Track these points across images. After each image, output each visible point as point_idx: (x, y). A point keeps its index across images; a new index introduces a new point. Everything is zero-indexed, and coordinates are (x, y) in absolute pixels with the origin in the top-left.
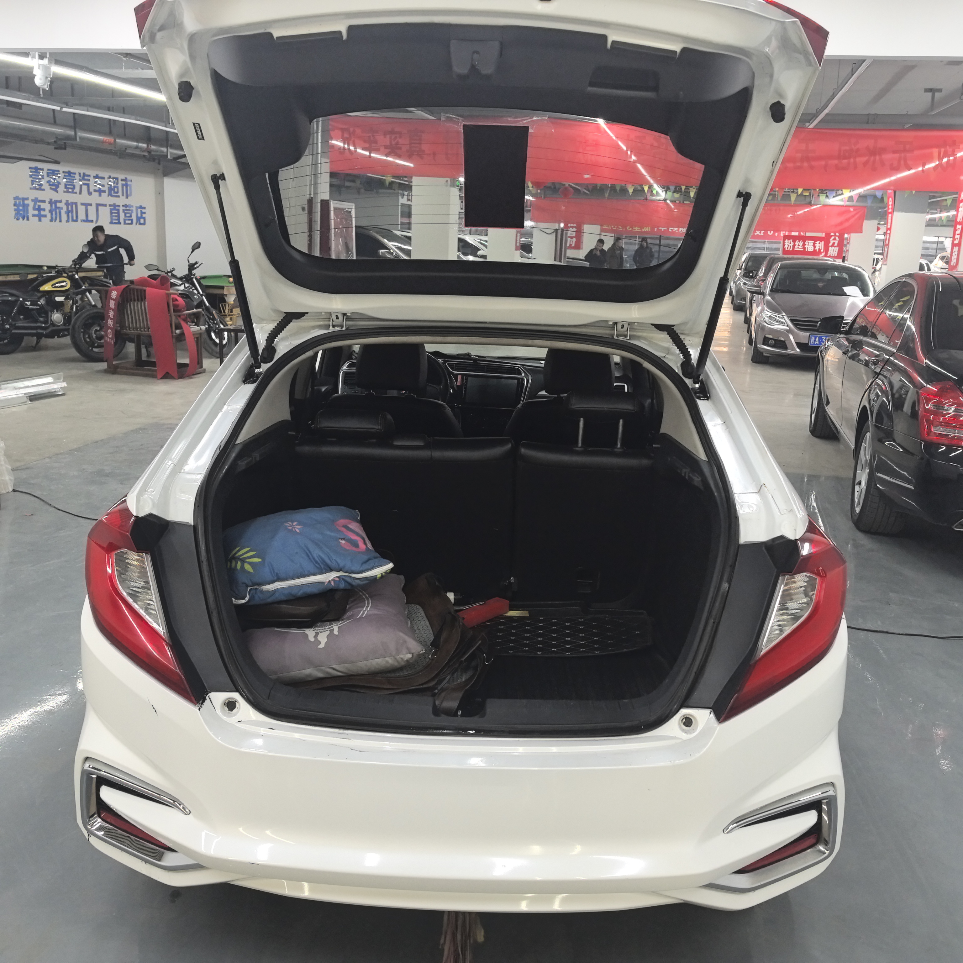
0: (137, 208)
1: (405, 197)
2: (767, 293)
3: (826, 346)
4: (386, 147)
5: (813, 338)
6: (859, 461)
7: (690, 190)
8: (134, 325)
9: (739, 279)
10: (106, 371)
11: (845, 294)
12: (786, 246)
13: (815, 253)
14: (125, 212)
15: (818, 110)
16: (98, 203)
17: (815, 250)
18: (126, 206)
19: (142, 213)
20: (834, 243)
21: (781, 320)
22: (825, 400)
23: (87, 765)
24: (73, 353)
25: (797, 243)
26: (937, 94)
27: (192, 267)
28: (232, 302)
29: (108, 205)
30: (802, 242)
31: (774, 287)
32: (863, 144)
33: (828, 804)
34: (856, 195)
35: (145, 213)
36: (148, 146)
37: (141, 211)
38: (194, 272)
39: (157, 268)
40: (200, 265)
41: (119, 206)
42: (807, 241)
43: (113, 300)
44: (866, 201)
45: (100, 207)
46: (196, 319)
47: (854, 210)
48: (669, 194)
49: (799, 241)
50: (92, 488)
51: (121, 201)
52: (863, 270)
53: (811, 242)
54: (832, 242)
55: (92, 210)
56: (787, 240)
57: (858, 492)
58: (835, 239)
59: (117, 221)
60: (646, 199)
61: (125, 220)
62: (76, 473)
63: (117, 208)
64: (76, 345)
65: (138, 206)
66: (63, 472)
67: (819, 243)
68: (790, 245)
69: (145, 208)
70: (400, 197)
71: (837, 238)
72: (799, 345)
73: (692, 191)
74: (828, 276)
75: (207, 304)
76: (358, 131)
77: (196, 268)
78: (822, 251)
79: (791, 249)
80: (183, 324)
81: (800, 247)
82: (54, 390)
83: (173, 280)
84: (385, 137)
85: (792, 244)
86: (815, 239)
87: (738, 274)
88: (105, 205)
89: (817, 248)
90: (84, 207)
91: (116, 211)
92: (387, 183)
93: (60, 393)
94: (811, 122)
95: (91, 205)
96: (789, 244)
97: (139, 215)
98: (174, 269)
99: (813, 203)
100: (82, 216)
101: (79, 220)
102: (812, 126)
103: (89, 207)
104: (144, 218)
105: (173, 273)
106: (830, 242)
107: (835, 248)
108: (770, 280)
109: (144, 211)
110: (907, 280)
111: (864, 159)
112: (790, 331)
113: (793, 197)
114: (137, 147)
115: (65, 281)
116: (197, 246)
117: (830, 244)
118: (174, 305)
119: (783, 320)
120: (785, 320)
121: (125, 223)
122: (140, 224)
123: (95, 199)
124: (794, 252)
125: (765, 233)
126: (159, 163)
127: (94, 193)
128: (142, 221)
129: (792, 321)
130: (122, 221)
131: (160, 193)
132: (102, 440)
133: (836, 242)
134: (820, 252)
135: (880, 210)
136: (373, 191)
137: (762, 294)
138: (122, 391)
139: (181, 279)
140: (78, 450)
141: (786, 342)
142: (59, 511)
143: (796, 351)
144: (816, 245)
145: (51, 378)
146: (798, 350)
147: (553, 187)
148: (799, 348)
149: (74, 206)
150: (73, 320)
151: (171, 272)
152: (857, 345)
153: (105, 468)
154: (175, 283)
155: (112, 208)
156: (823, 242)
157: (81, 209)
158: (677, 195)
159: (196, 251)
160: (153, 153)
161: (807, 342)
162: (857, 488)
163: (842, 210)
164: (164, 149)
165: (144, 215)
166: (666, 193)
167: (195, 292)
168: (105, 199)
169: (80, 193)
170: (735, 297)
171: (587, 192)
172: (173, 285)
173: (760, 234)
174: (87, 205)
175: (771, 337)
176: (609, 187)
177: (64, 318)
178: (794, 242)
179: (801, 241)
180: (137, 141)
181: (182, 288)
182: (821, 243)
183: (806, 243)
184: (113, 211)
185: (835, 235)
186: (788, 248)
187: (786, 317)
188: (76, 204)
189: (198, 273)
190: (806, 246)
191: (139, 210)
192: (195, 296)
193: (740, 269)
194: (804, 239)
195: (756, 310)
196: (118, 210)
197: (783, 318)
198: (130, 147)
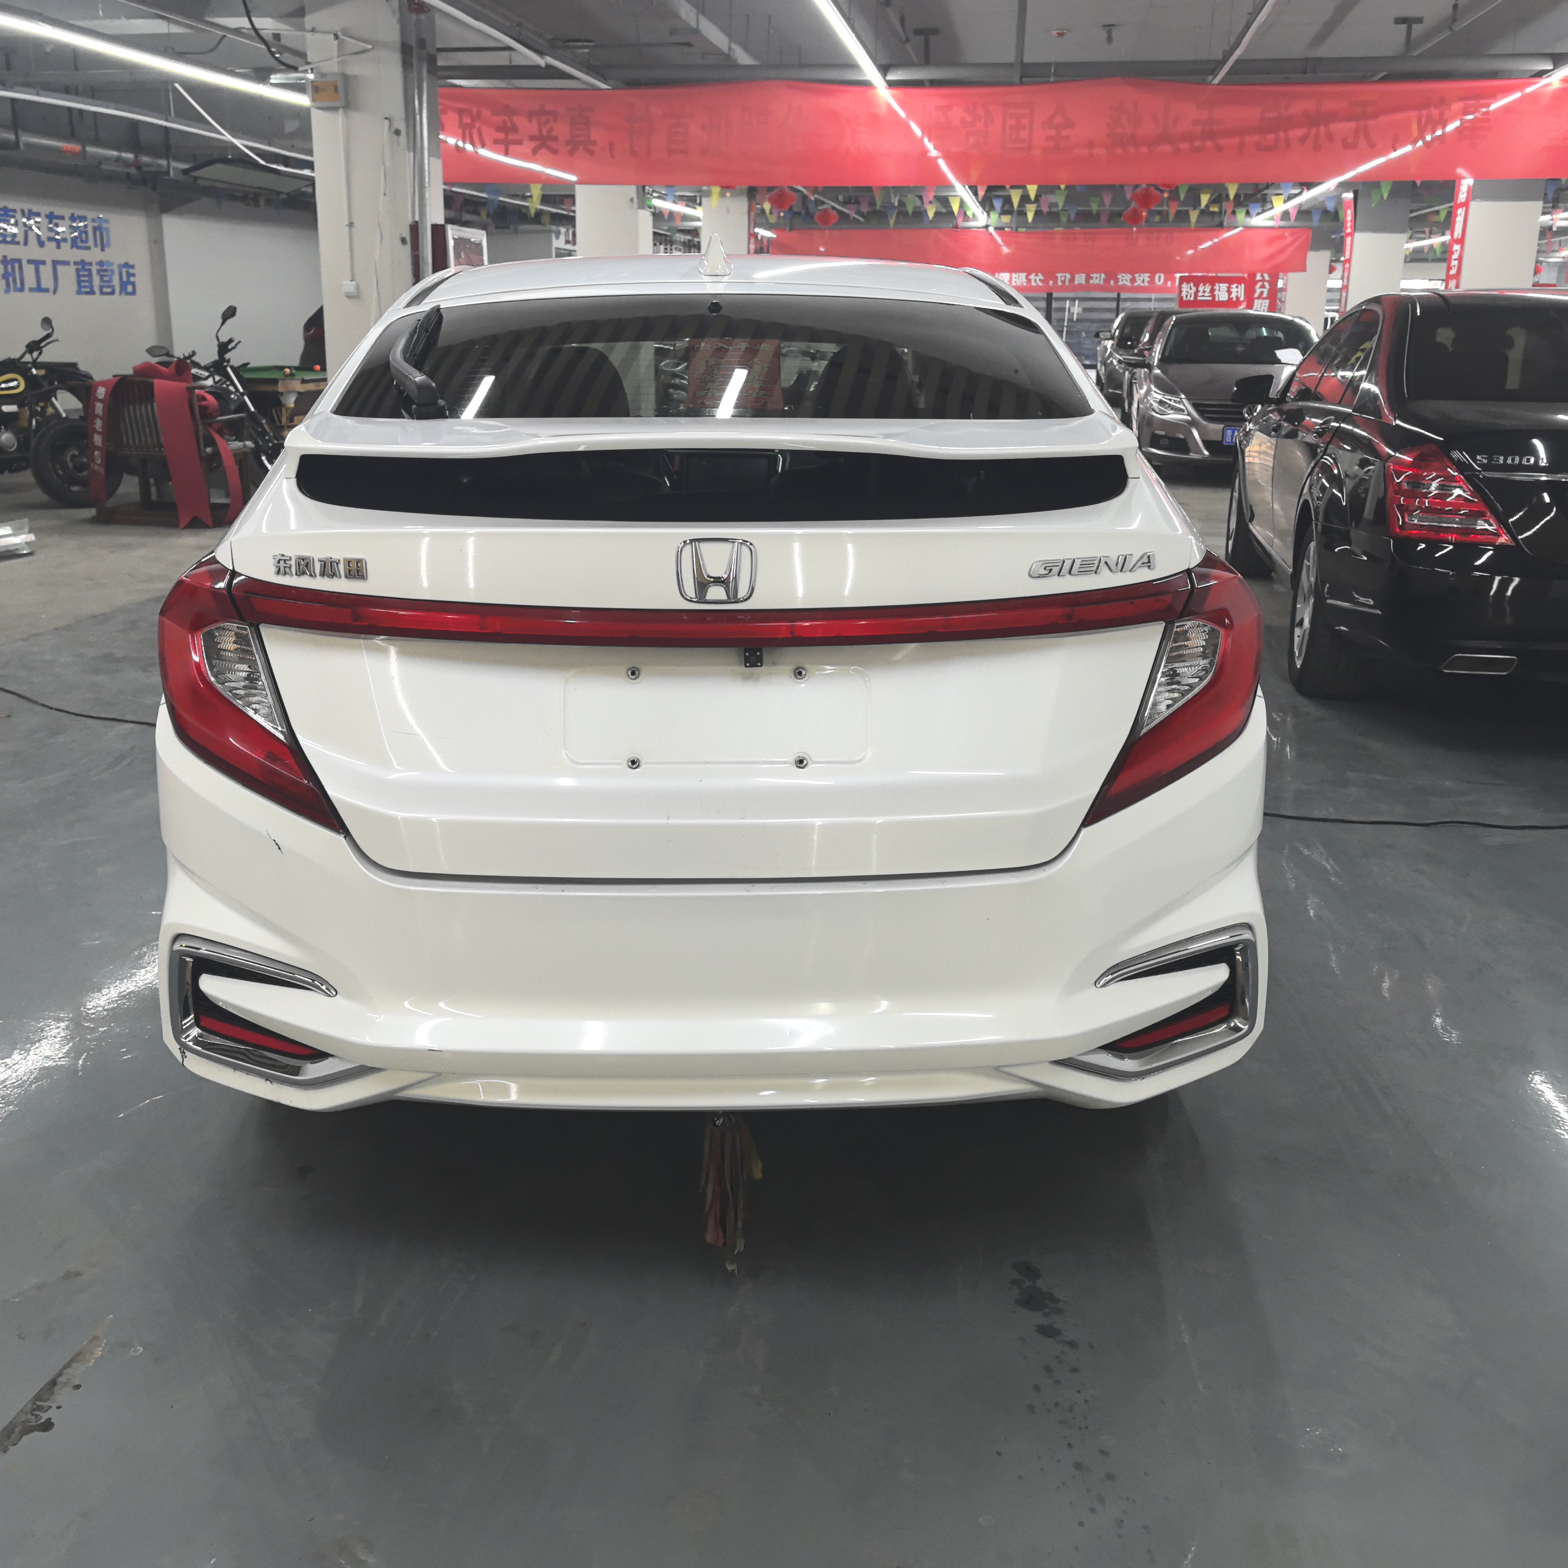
0: (121, 266)
1: (562, 238)
2: (1155, 364)
3: (1247, 430)
4: (532, 138)
5: (1229, 432)
6: (1300, 589)
7: (1027, 209)
8: (137, 442)
9: (1111, 355)
10: (94, 521)
11: (1278, 362)
12: (1184, 294)
13: (1230, 303)
14: (102, 273)
15: (1226, 52)
16: (56, 259)
17: (1230, 299)
18: (101, 263)
19: (129, 275)
20: (1262, 293)
21: (1178, 405)
22: (1247, 513)
23: (177, 947)
24: (39, 495)
25: (1201, 288)
26: (1415, 27)
27: (224, 348)
28: (292, 405)
29: (72, 263)
30: (1210, 287)
31: (1167, 354)
32: (1299, 107)
33: (1243, 952)
34: (1294, 207)
35: (133, 275)
36: (136, 157)
37: (127, 272)
38: (227, 356)
39: (164, 352)
40: (236, 345)
41: (91, 264)
42: (1217, 284)
43: (100, 401)
44: (1311, 220)
45: (59, 267)
46: (236, 430)
47: (1292, 234)
48: (994, 216)
49: (1205, 285)
50: (100, 678)
51: (93, 255)
52: (1307, 322)
53: (1224, 286)
54: (1258, 291)
55: (46, 272)
56: (1185, 283)
57: (1298, 636)
58: (1263, 286)
59: (88, 290)
60: (956, 227)
61: (101, 287)
62: (69, 659)
63: (87, 267)
64: (43, 482)
65: (122, 262)
66: (48, 657)
67: (1237, 287)
68: (1190, 291)
69: (132, 267)
70: (553, 236)
71: (1266, 284)
72: (1208, 444)
73: (1031, 211)
74: (1251, 334)
75: (252, 409)
76: (486, 113)
77: (230, 350)
78: (1242, 299)
79: (1192, 299)
80: (217, 437)
81: (1206, 294)
82: (14, 548)
83: (194, 371)
84: (530, 121)
85: (1194, 289)
86: (1230, 281)
87: (1109, 346)
88: (66, 263)
89: (1234, 296)
90: (32, 267)
91: (86, 273)
92: (533, 212)
93: (25, 552)
94: (1215, 74)
95: (44, 263)
96: (1188, 291)
97: (125, 279)
98: (194, 353)
99: (1225, 224)
100: (30, 281)
101: (27, 287)
102: (1216, 81)
103: (41, 267)
104: (133, 284)
105: (194, 358)
106: (1254, 292)
107: (1264, 301)
108: (1158, 348)
109: (131, 271)
110: (1369, 307)
111: (1301, 132)
112: (1193, 423)
113: (1194, 215)
114: (118, 159)
115: (16, 380)
116: (230, 313)
117: (1256, 295)
118: (200, 407)
119: (1181, 407)
120: (1184, 405)
121: (102, 293)
122: (127, 294)
123: (49, 253)
124: (1196, 303)
125: (1152, 280)
126: (154, 189)
127: (48, 244)
128: (130, 288)
129: (1195, 406)
130: (96, 289)
131: (157, 242)
132: (104, 614)
133: (1266, 291)
134: (1237, 303)
135: (1333, 236)
136: (508, 228)
137: (1150, 367)
138: (128, 547)
139: (206, 368)
140: (68, 628)
141: (1187, 440)
142: (52, 711)
143: (1203, 453)
144: (1232, 290)
145: (8, 528)
146: (1206, 453)
147: (803, 212)
148: (1207, 449)
149: (16, 265)
150: (33, 443)
151: (190, 357)
152: (1295, 417)
153: (115, 651)
154: (198, 374)
155: (80, 267)
156: (1243, 285)
157: (29, 270)
158: (1006, 219)
159: (229, 321)
160: (145, 169)
161: (1220, 439)
162: (1298, 632)
163: (1273, 235)
164: (164, 162)
165: (132, 279)
166: (989, 214)
167: (231, 388)
168: (67, 253)
169: (26, 243)
170: (1105, 385)
171: (861, 219)
172: (197, 378)
173: (1142, 284)
174: (37, 264)
175: (1163, 433)
176: (895, 207)
177: (18, 440)
178: (1197, 286)
179: (1207, 285)
180: (118, 149)
181: (210, 382)
182: (1239, 287)
183: (1216, 287)
184: (81, 273)
185: (1263, 280)
186: (1187, 296)
187: (1185, 401)
188: (19, 261)
189: (235, 358)
190: (1216, 293)
191: (124, 270)
192: (232, 396)
193: (1112, 338)
194: (1213, 281)
195: (1139, 393)
196: (90, 271)
197: (1181, 402)
198: (108, 159)
